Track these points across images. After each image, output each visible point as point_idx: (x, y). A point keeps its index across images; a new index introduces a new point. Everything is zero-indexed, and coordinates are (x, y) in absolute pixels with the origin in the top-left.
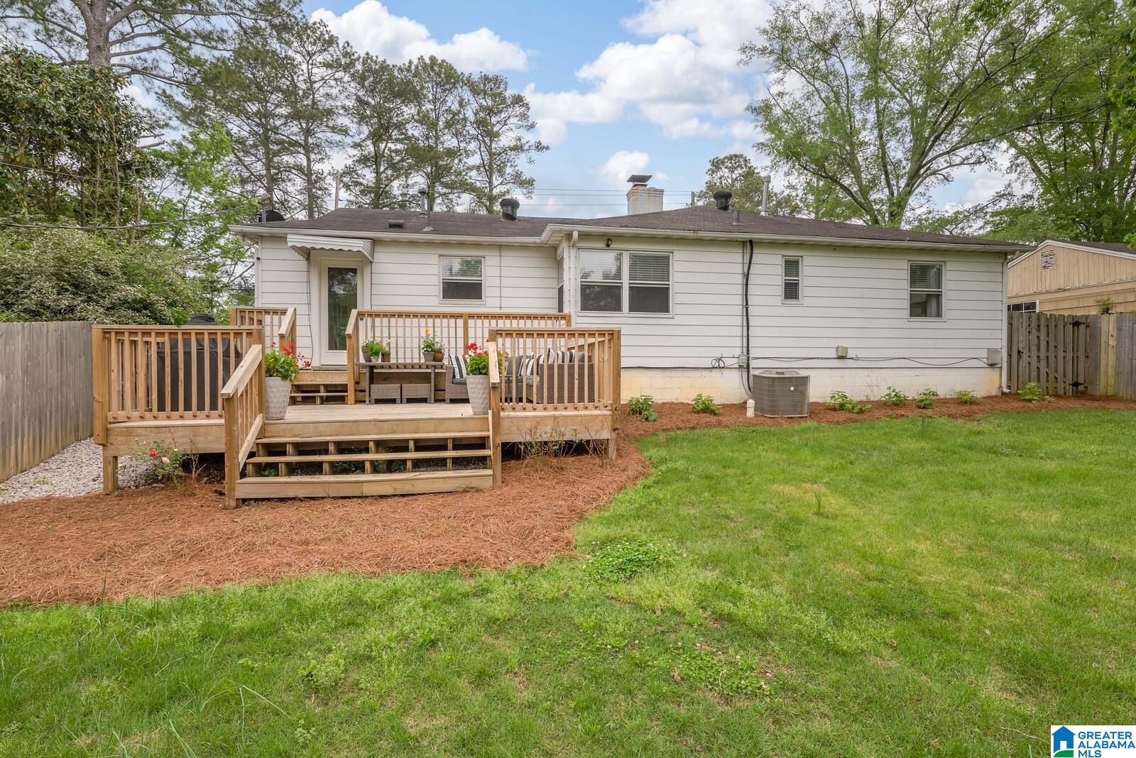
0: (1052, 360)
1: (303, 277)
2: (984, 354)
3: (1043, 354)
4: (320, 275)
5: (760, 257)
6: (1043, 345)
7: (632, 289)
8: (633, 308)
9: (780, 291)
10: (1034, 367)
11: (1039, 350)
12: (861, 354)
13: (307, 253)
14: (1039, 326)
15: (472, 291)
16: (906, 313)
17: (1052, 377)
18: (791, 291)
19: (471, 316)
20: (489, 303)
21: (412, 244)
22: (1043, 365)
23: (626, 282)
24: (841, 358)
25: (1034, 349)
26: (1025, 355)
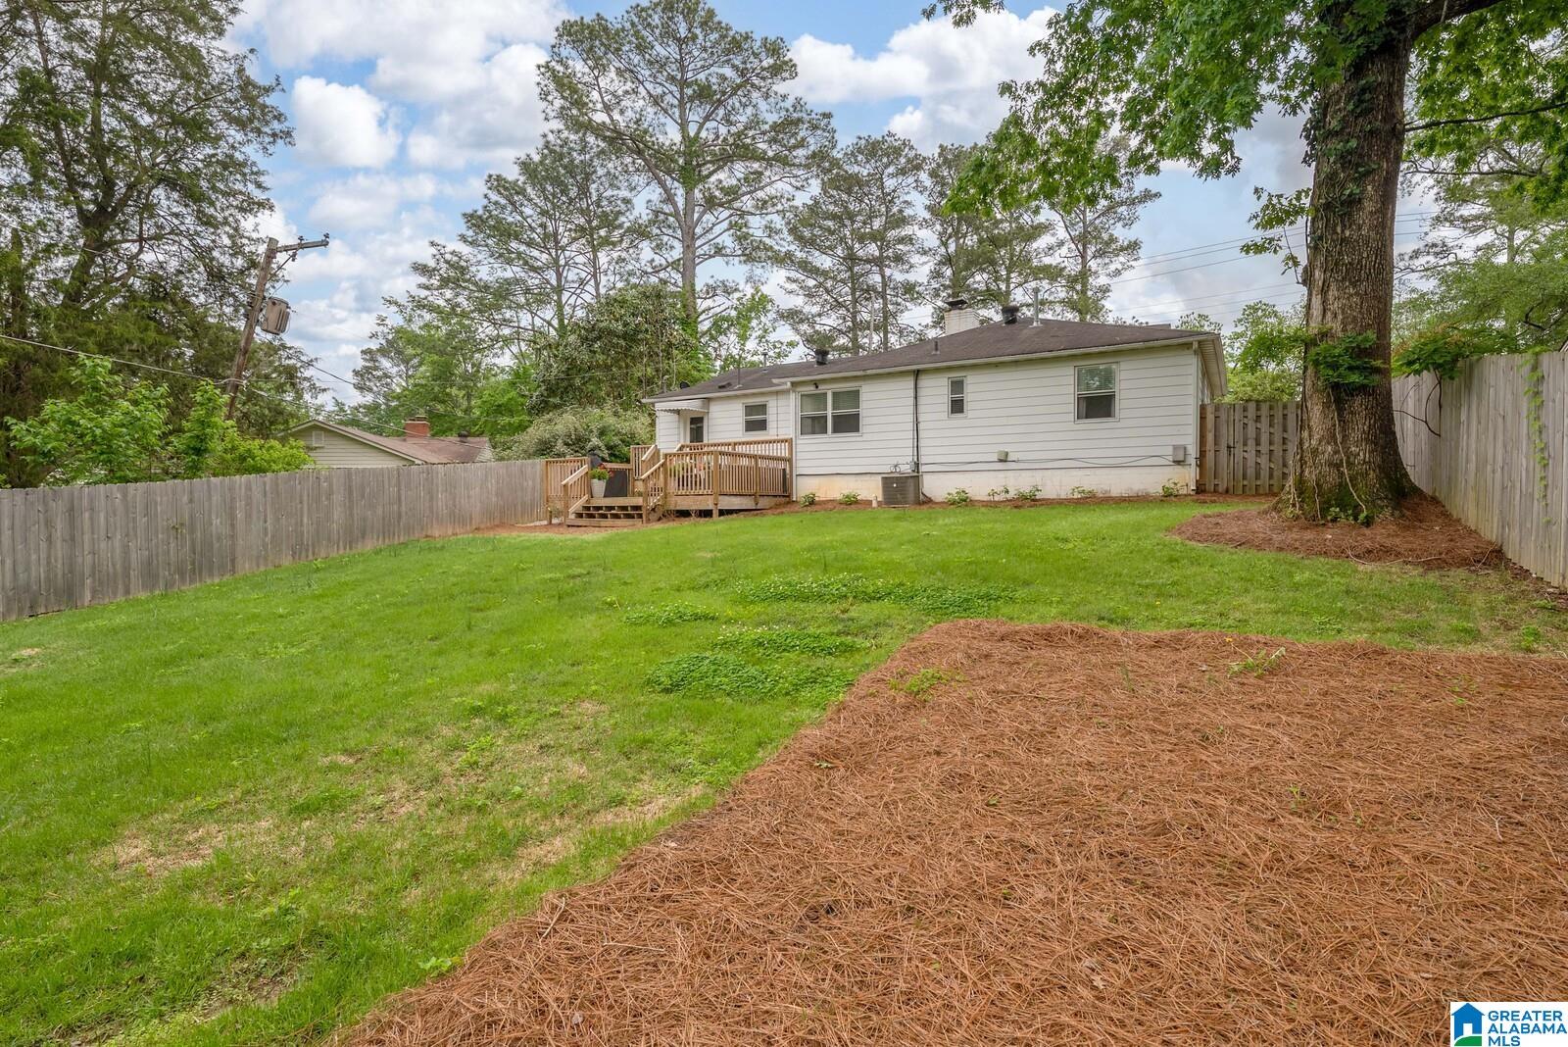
0: (1278, 453)
1: (676, 425)
2: (1170, 451)
3: (1264, 448)
4: (685, 423)
5: (926, 382)
6: (1264, 438)
7: (835, 417)
8: (835, 431)
9: (946, 407)
10: (1251, 463)
11: (1258, 443)
12: (1020, 456)
13: (678, 412)
14: (1258, 417)
15: (761, 425)
16: (1071, 417)
17: (1277, 474)
18: (957, 406)
19: (735, 444)
20: (771, 433)
21: (729, 398)
22: (1263, 460)
23: (830, 412)
24: (1001, 461)
25: (1251, 443)
26: (1238, 451)
